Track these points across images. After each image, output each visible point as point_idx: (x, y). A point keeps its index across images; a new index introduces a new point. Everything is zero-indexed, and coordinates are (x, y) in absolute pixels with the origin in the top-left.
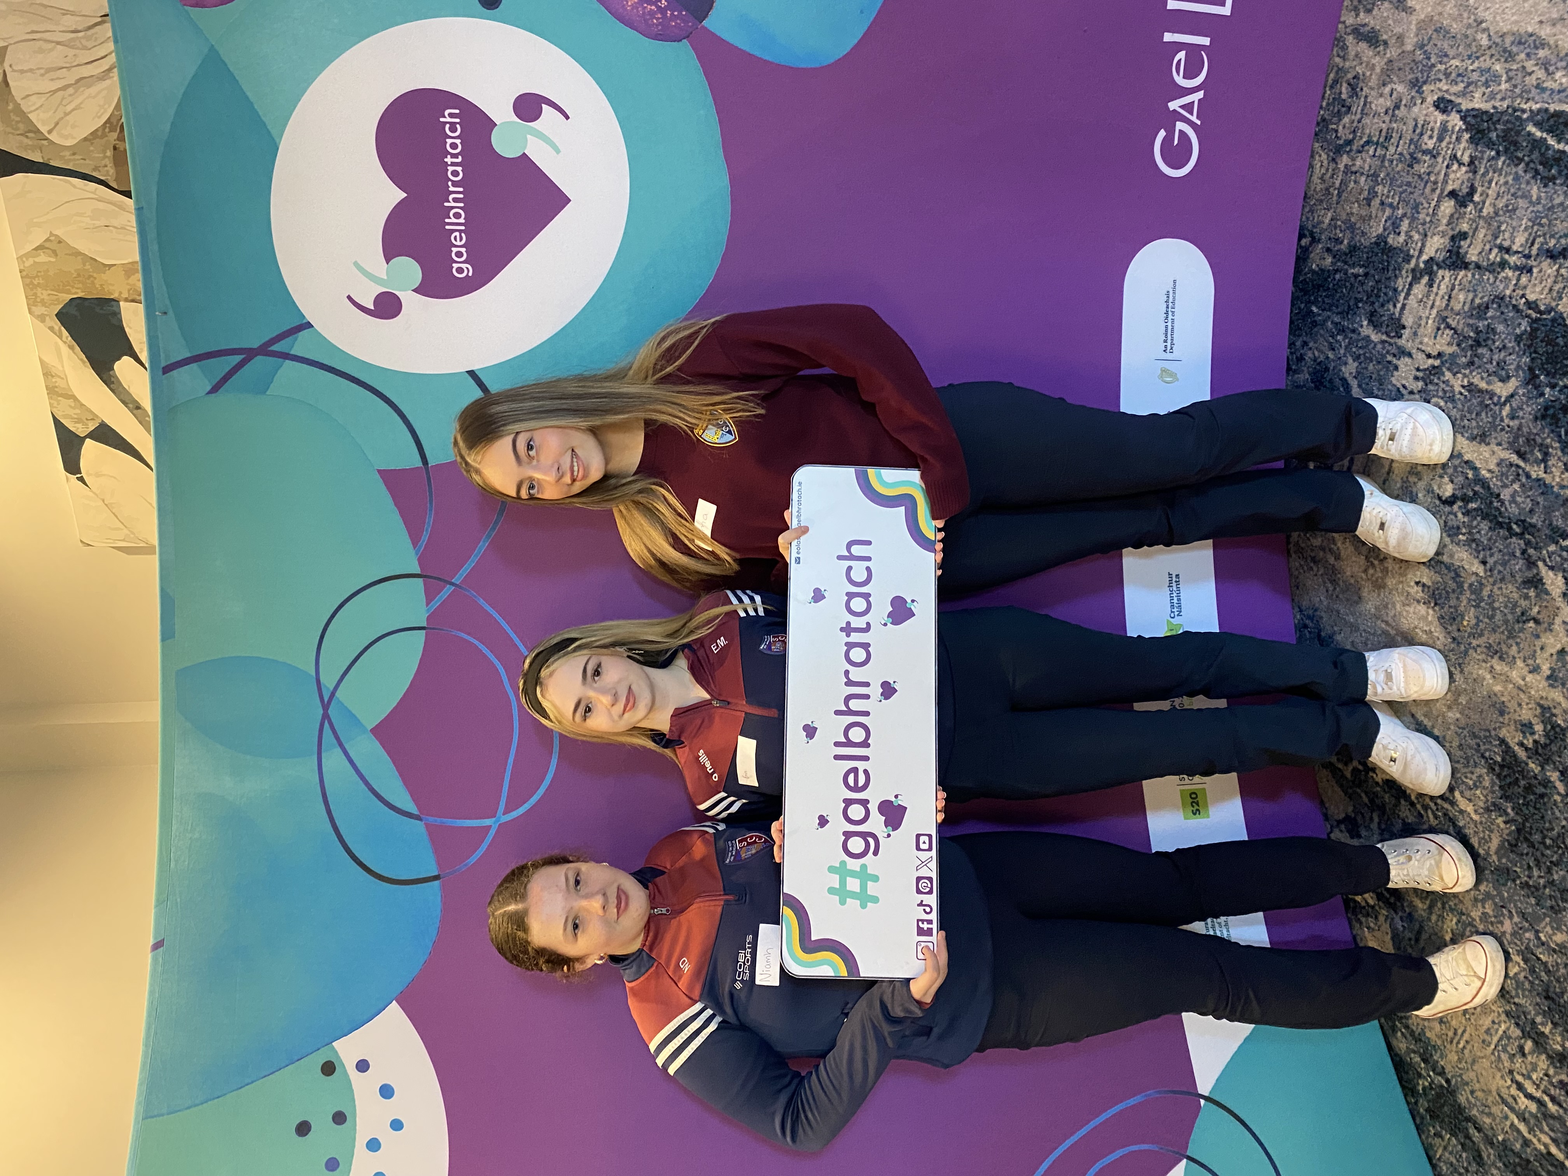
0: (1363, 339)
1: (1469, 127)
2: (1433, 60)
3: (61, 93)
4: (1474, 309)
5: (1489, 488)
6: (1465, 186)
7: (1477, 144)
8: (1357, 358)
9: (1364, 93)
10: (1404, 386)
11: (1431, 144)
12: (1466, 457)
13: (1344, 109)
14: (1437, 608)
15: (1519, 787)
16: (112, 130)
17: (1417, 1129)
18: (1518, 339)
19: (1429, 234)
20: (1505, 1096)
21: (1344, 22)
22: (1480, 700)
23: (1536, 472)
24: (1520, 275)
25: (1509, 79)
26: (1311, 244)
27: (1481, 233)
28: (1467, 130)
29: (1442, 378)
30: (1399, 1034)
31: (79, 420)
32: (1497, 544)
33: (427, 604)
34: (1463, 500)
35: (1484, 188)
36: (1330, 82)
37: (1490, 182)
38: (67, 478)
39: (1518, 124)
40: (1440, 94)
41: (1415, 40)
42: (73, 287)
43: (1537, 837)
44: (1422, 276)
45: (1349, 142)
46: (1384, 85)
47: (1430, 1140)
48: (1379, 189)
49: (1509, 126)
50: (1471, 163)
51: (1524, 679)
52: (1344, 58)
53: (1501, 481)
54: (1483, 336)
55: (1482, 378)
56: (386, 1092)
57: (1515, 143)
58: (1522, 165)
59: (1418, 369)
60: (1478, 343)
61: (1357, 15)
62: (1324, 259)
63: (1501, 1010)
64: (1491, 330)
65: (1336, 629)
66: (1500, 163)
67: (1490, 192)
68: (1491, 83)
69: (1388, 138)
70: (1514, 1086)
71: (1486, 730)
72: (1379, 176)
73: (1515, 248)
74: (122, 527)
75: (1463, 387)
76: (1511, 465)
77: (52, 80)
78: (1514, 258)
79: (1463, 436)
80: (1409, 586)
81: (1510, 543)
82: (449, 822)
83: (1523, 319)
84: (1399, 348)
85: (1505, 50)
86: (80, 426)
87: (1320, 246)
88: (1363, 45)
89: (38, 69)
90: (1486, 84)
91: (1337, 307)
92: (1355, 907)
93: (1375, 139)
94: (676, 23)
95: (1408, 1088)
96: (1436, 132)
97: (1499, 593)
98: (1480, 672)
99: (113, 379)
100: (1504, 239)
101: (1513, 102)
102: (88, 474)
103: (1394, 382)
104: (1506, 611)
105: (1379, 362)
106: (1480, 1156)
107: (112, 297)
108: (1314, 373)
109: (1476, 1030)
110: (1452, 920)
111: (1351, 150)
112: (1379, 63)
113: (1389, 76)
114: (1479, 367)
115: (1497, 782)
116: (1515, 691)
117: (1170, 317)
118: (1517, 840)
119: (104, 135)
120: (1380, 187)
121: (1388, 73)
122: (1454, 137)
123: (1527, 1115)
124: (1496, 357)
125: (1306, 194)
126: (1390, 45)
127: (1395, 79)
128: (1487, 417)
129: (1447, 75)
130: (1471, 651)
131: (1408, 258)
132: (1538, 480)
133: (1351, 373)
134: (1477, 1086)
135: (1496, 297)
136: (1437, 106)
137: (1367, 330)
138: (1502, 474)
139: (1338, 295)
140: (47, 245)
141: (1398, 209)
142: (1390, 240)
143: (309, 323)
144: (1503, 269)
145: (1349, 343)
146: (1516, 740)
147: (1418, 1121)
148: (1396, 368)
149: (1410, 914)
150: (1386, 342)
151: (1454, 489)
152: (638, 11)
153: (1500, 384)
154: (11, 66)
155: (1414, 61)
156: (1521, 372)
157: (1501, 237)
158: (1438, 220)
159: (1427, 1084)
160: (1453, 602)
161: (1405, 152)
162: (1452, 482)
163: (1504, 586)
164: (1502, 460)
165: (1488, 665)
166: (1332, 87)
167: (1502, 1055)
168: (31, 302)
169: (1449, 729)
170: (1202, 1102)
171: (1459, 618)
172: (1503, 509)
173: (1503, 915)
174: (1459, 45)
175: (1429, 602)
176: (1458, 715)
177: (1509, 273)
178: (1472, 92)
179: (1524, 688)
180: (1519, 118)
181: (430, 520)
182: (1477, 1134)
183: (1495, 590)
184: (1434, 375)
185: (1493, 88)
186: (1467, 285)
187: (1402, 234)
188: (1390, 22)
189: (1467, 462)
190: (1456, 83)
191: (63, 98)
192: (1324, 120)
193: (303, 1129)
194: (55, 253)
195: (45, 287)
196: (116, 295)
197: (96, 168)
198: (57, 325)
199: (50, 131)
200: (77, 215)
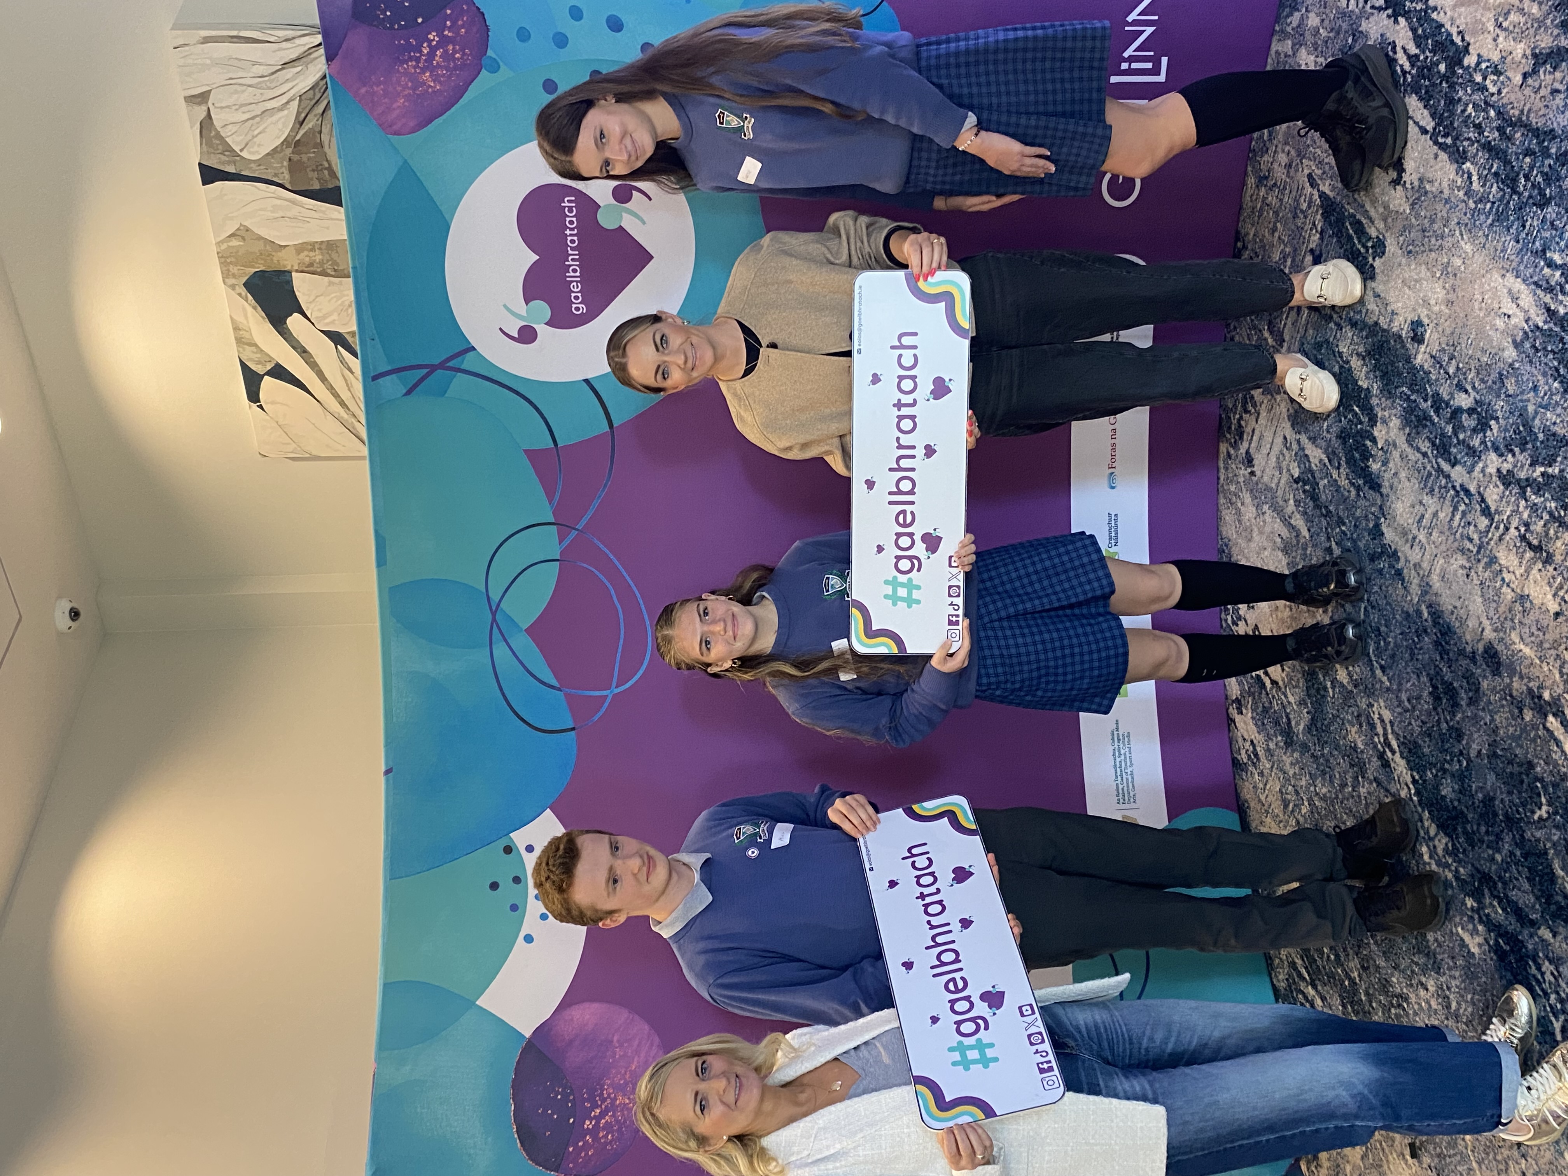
1: (1322, 206)
3: (252, 120)
5: (1314, 476)
6: (1317, 249)
7: (1325, 221)
9: (1275, 142)
12: (1307, 452)
13: (1265, 148)
16: (288, 146)
23: (1335, 476)
24: (1337, 330)
31: (260, 362)
33: (560, 544)
38: (249, 404)
39: (1343, 217)
40: (1310, 171)
42: (257, 263)
43: (1319, 725)
45: (1266, 178)
46: (1285, 143)
48: (1278, 225)
49: (1339, 217)
50: (1321, 234)
57: (1340, 233)
69: (1285, 187)
72: (1279, 215)
74: (292, 442)
76: (1325, 465)
77: (243, 113)
82: (581, 692)
86: (260, 366)
89: (235, 105)
93: (1279, 184)
96: (1307, 199)
99: (286, 331)
101: (1342, 200)
102: (267, 404)
107: (285, 269)
111: (1266, 185)
119: (282, 149)
122: (1315, 208)
127: (1291, 142)
132: (1336, 481)
136: (1308, 179)
137: (1266, 334)
140: (238, 233)
143: (473, 347)
154: (213, 104)
160: (1294, 554)
161: (1292, 204)
164: (1321, 460)
168: (225, 275)
172: (1319, 495)
175: (1284, 550)
177: (1332, 325)
178: (1324, 180)
180: (1343, 214)
181: (560, 485)
189: (1306, 456)
191: (253, 125)
193: (494, 886)
194: (243, 238)
195: (235, 264)
196: (288, 268)
197: (276, 175)
198: (244, 291)
199: (241, 150)
200: (261, 210)
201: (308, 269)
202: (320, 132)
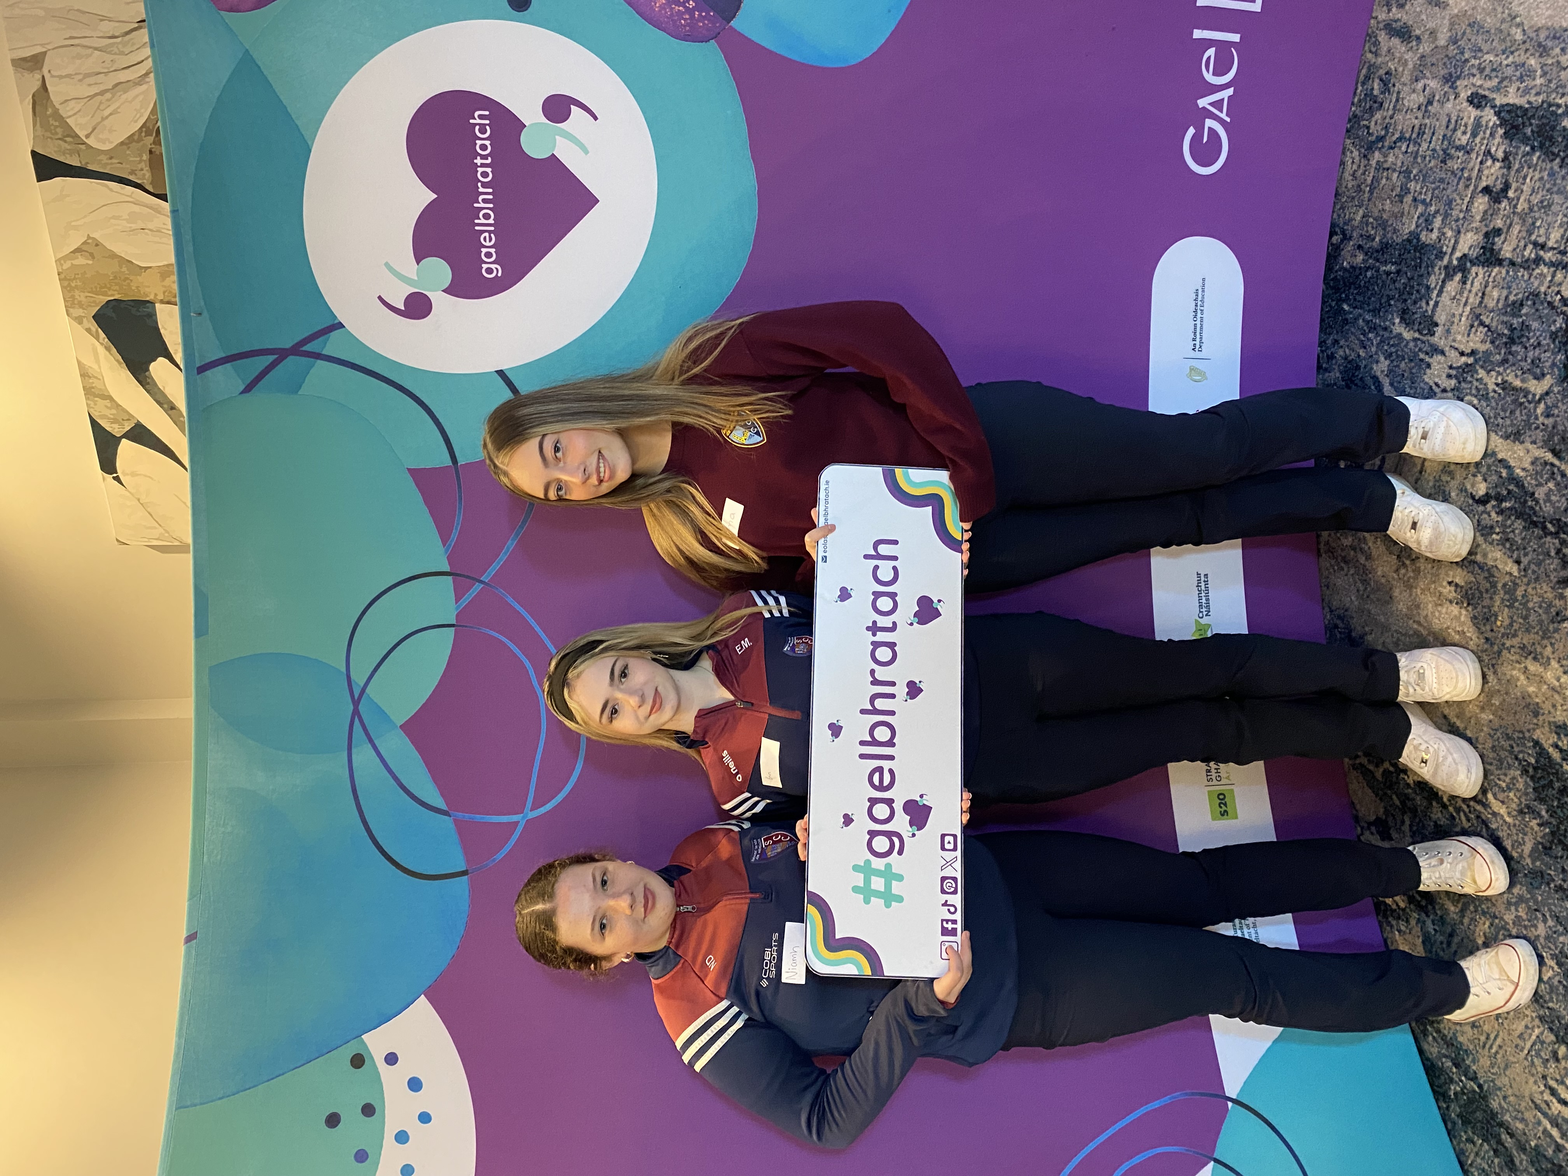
0: (1395, 337)
1: (1503, 122)
2: (1467, 56)
3: (99, 97)
4: (1509, 306)
5: (1523, 485)
6: (1499, 182)
7: (1511, 141)
8: (1388, 356)
9: (1396, 89)
10: (1437, 385)
11: (1464, 139)
12: (1500, 456)
13: (1376, 105)
14: (1470, 608)
15: (1554, 789)
16: (148, 134)
17: (1449, 1134)
18: (1554, 336)
19: (1463, 231)
20: (1538, 1102)
21: (1376, 18)
22: (1513, 702)
24: (1555, 272)
25: (1544, 74)
26: (1342, 241)
27: (1516, 229)
28: (1501, 125)
29: (1475, 376)
30: (1430, 1038)
31: (114, 421)
32: (1532, 544)
33: (456, 603)
34: (1497, 499)
35: (1519, 184)
36: (1362, 78)
37: (1525, 178)
38: (104, 479)
39: (1552, 119)
40: (1474, 90)
41: (1449, 34)
42: (109, 289)
44: (1455, 273)
45: (1381, 139)
46: (1417, 81)
47: (1462, 1145)
48: (1412, 185)
49: (1545, 121)
50: (1506, 159)
51: (1558, 680)
52: (1376, 54)
53: (1536, 479)
54: (1517, 334)
55: (1516, 376)
56: (415, 1084)
57: (1551, 139)
58: (1558, 160)
59: (1451, 367)
60: (1512, 341)
61: (1389, 11)
62: (1356, 256)
63: (1534, 1015)
64: (1525, 327)
65: (1367, 629)
66: (1535, 159)
67: (1525, 188)
68: (1525, 78)
69: (1421, 134)
70: (1548, 1091)
71: (1521, 732)
72: (1411, 172)
73: (1550, 244)
74: (157, 525)
75: (1497, 385)
76: (1546, 463)
77: (90, 85)
78: (1550, 254)
79: (1497, 434)
80: (1442, 586)
81: (1545, 543)
82: (478, 818)
83: (1558, 316)
84: (1431, 345)
85: (1540, 45)
86: (116, 426)
87: (1351, 243)
88: (1396, 41)
89: (76, 74)
90: (1521, 79)
91: (1368, 305)
92: (1385, 911)
93: (1407, 135)
94: (704, 24)
95: (1440, 1094)
96: (1469, 128)
97: (1534, 592)
98: (1514, 672)
99: (148, 380)
100: (1539, 236)
101: (1548, 97)
102: (125, 474)
103: (1427, 380)
104: (1541, 611)
105: (1411, 360)
106: (1512, 1161)
107: (148, 299)
108: (1345, 372)
109: (1509, 1034)
110: (1484, 924)
111: (1383, 146)
112: (1411, 58)
113: (1422, 72)
114: (1514, 365)
115: (1531, 784)
116: (1550, 693)
117: (1199, 315)
118: (1552, 842)
119: (140, 140)
120: (1413, 184)
121: (1421, 68)
122: (1488, 132)
123: (1560, 1121)
124: (1530, 354)
125: (1337, 190)
126: (1423, 41)
127: (1428, 74)
128: (1522, 415)
129: (1481, 70)
130: (1505, 652)
131: (1440, 255)
133: (1382, 371)
134: (1510, 1092)
135: (1530, 293)
136: (1470, 101)
137: (1398, 328)
138: (1537, 473)
139: (1370, 293)
140: (85, 248)
141: (1431, 205)
142: (1423, 238)
143: (340, 323)
144: (1538, 265)
145: (1381, 341)
146: (1551, 742)
147: (1450, 1125)
148: (1429, 366)
149: (1441, 917)
150: (1419, 339)
151: (1487, 488)
152: (666, 13)
153: (1535, 382)
154: (49, 71)
155: (1447, 56)
156: (1556, 370)
157: (1536, 234)
158: (1472, 217)
159: (1458, 1089)
160: (1487, 602)
161: (1438, 147)
162: (1486, 481)
163: (1538, 587)
164: (1536, 459)
165: (1523, 665)
166: (1363, 84)
167: (1535, 1060)
168: (69, 304)
169: (1482, 730)
170: (1230, 1104)
171: (1493, 619)
172: (1537, 508)
173: (1536, 918)
174: (1493, 40)
175: (1462, 603)
176: (1491, 717)
177: (1544, 269)
178: (1506, 87)
179: (1559, 689)
180: (1554, 113)
181: (459, 520)
182: (1509, 1140)
183: (1530, 590)
184: (1467, 372)
185: (1528, 82)
186: (1501, 281)
187: (1435, 231)
188: (1424, 17)
189: (1500, 461)
190: (1490, 78)
191: (101, 103)
192: (1355, 116)
193: (333, 1120)
194: (92, 256)
195: (83, 290)
196: (151, 297)
197: (133, 171)
198: (94, 327)
199: (88, 136)
200: (114, 218)
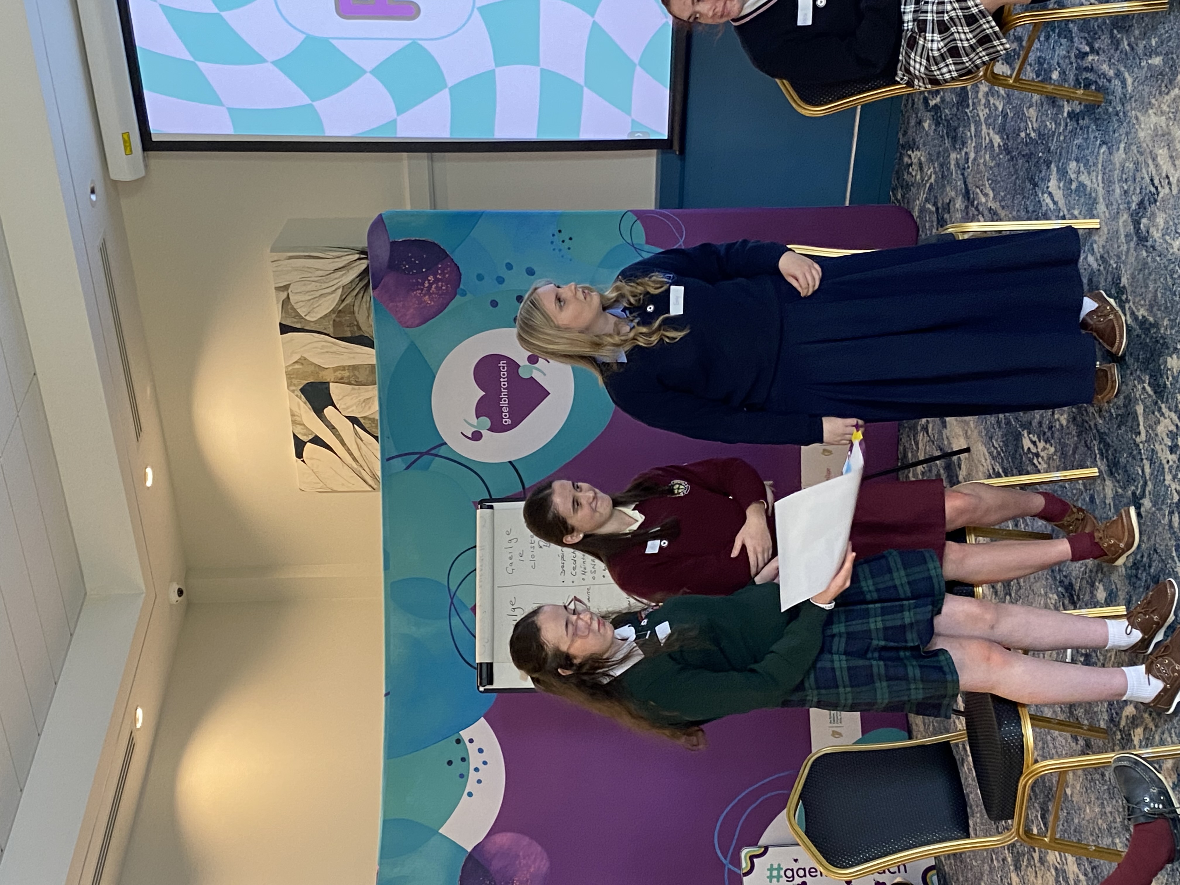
16: (334, 313)
38: (297, 461)
42: (309, 378)
56: (481, 751)
74: (320, 482)
77: (309, 296)
86: (305, 437)
89: (303, 292)
99: (323, 417)
102: (307, 458)
107: (326, 381)
119: (330, 315)
140: (299, 361)
143: (445, 442)
154: (291, 291)
168: (289, 385)
191: (313, 302)
193: (450, 763)
194: (302, 364)
195: (296, 378)
196: (328, 380)
197: (325, 329)
198: (300, 393)
199: (305, 316)
200: (314, 348)
201: (340, 381)
202: (354, 306)
